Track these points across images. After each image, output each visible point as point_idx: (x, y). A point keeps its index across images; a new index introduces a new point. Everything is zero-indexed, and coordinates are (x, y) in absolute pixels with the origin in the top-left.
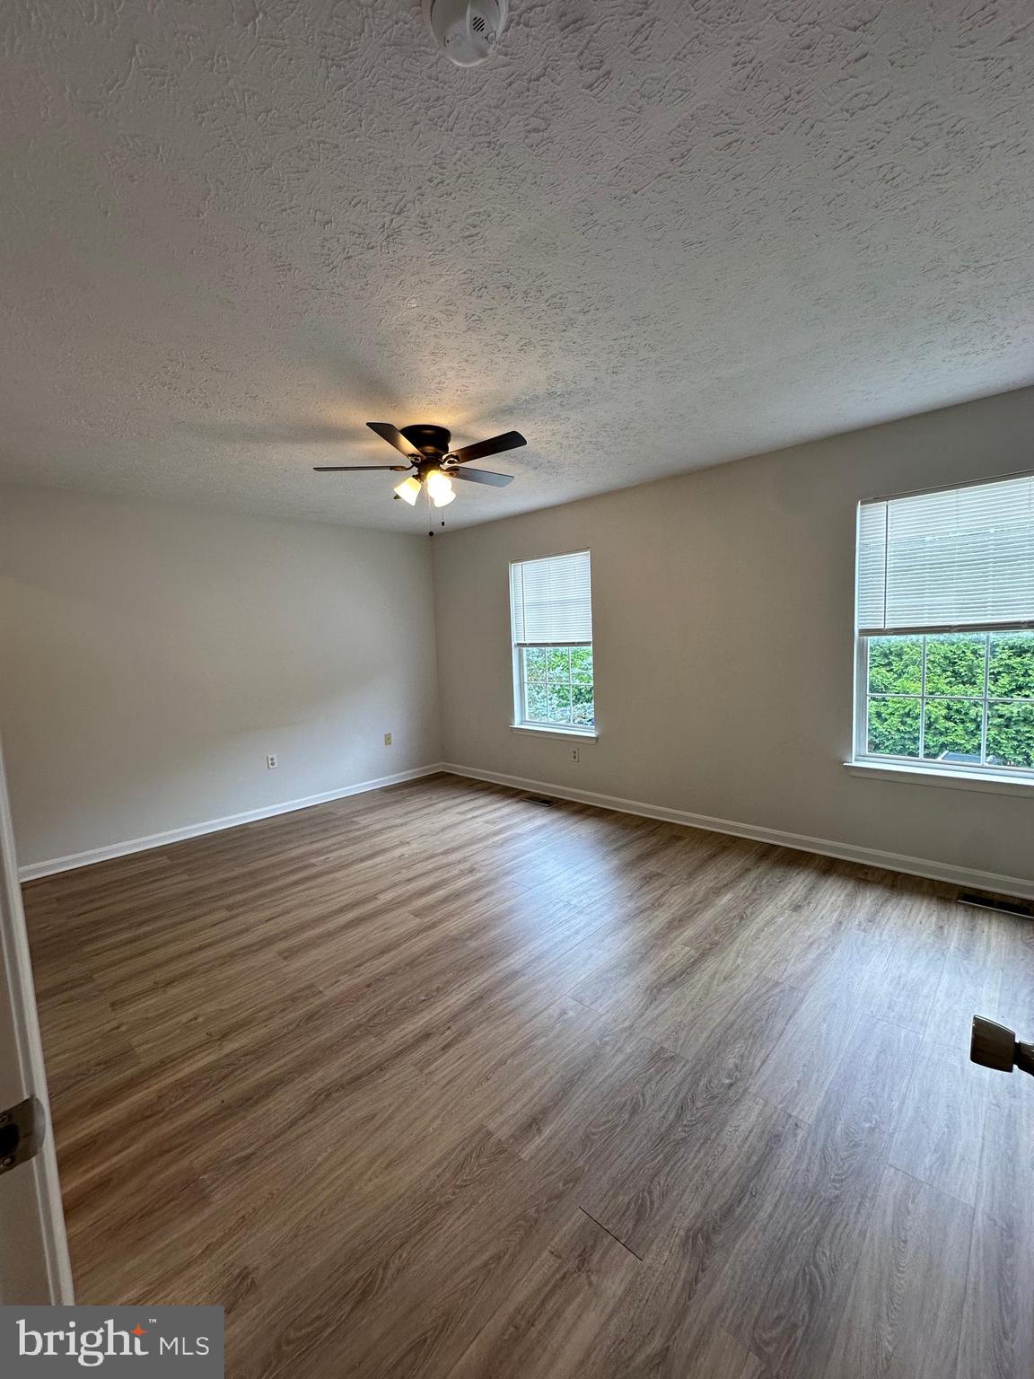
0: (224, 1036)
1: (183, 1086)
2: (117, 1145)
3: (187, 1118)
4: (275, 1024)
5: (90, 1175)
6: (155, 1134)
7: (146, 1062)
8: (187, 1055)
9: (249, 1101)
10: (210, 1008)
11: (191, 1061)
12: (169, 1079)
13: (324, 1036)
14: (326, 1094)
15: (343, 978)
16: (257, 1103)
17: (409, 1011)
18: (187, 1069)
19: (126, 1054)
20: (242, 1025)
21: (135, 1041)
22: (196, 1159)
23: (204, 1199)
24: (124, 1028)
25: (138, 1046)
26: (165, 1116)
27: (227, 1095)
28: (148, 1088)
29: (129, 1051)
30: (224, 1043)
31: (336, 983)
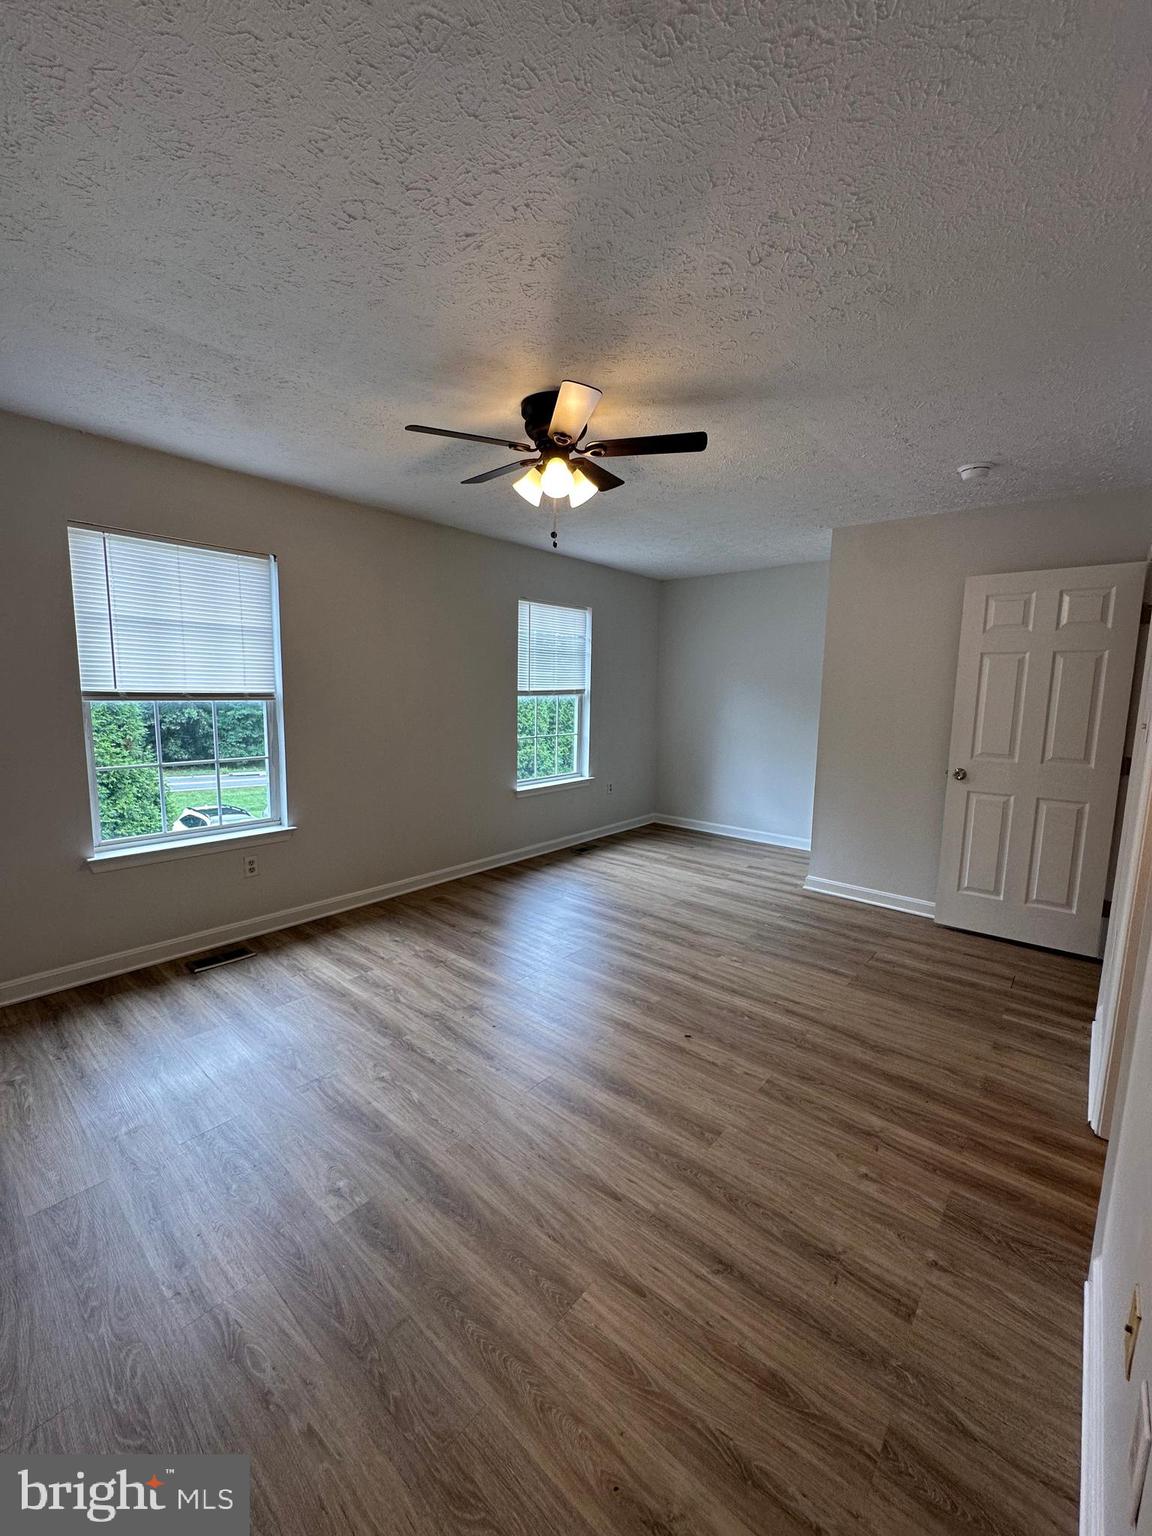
0: (869, 1134)
1: (939, 1137)
2: (1016, 1152)
3: (957, 1118)
4: (828, 1100)
5: (1050, 1155)
6: (987, 1131)
7: (947, 1187)
8: (911, 1154)
9: (914, 1087)
10: (844, 1172)
11: (915, 1146)
12: (945, 1153)
13: (823, 1063)
14: (875, 1048)
15: (738, 1071)
16: (911, 1082)
17: (766, 1024)
18: (925, 1144)
19: (954, 1218)
20: (849, 1127)
21: (934, 1221)
22: (974, 1095)
23: (987, 1079)
24: (931, 1255)
25: (936, 1211)
26: (973, 1134)
27: (919, 1102)
28: (964, 1164)
29: (952, 1218)
30: (877, 1130)
31: (747, 1074)
